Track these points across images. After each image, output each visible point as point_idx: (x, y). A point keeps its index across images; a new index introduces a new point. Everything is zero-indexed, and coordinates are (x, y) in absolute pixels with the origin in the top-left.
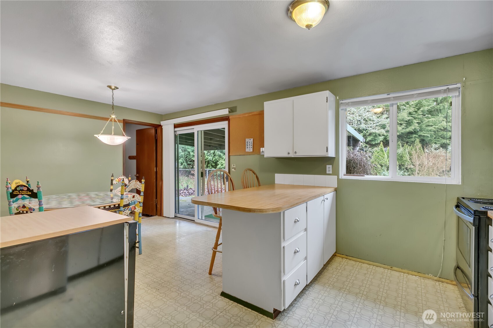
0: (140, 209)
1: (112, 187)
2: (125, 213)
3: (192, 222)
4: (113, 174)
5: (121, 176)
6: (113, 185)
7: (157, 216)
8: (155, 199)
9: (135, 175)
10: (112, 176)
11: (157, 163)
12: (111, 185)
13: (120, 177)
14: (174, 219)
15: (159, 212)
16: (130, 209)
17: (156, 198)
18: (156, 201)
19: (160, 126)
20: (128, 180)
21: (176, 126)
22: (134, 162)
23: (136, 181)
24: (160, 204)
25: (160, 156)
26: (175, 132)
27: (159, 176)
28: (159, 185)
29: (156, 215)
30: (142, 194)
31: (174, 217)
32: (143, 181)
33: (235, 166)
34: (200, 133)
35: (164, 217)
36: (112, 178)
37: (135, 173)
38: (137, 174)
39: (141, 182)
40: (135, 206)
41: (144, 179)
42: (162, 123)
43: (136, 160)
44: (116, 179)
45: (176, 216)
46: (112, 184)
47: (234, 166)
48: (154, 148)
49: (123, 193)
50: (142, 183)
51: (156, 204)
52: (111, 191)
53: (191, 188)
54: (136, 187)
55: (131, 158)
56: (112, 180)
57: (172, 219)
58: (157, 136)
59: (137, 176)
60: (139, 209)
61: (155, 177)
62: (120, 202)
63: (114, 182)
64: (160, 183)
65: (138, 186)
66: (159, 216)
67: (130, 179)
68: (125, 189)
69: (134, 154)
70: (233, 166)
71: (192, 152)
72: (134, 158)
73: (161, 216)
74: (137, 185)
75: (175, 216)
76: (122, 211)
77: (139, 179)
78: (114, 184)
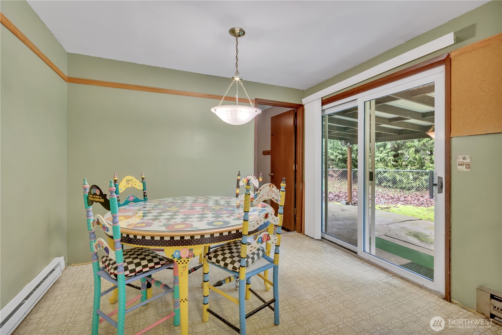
0: (277, 239)
1: (238, 191)
2: (252, 247)
3: (351, 254)
4: (239, 172)
5: (249, 175)
6: (239, 188)
7: (295, 232)
8: (293, 209)
9: (269, 174)
10: (239, 175)
11: (297, 158)
12: (237, 188)
13: (248, 177)
14: (321, 242)
15: (298, 227)
16: (260, 239)
17: (295, 207)
18: (294, 211)
19: (302, 106)
20: (258, 181)
21: (325, 102)
22: (269, 157)
23: (272, 186)
24: (300, 216)
25: (301, 149)
26: (323, 111)
27: (298, 176)
28: (300, 189)
29: (295, 230)
30: (281, 210)
31: (320, 238)
32: (283, 185)
33: (468, 160)
34: (368, 104)
35: (305, 235)
36: (239, 178)
37: (270, 172)
38: (271, 174)
39: (279, 187)
40: (269, 234)
41: (284, 181)
42: (304, 101)
43: (270, 155)
44: (243, 179)
45: (323, 236)
46: (238, 186)
47: (464, 158)
48: (293, 138)
49: (248, 209)
50: (281, 189)
51: (295, 215)
52: (236, 197)
53: (330, 192)
54: (270, 198)
55: (265, 153)
56: (238, 181)
57: (317, 242)
58: (297, 121)
59: (271, 176)
60: (275, 240)
61: (293, 177)
62: (243, 224)
63: (241, 183)
64: (301, 187)
65: (274, 196)
66: (299, 232)
67: (261, 179)
68: (252, 202)
69: (269, 148)
70: (461, 160)
71: (330, 149)
72: (268, 153)
73: (301, 232)
74: (273, 194)
75: (322, 238)
76: (246, 244)
77: (275, 181)
78: (240, 186)
